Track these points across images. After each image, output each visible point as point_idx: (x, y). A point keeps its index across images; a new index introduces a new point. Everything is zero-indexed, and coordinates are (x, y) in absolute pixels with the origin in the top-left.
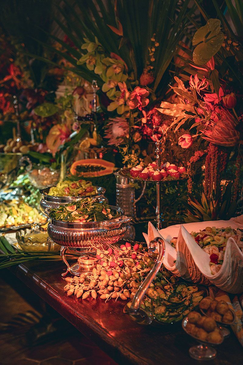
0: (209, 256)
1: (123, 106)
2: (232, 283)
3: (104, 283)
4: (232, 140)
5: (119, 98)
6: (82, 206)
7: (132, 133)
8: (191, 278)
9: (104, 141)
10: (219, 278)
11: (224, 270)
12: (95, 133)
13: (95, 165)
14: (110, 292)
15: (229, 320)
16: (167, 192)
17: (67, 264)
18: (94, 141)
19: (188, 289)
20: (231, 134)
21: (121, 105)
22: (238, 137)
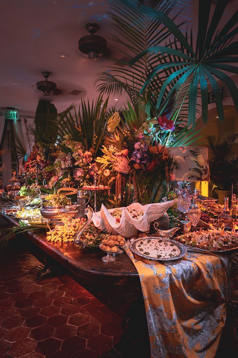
0: (116, 219)
1: (82, 163)
2: (126, 231)
3: (65, 234)
4: (127, 170)
5: (80, 159)
6: (57, 200)
7: (85, 175)
8: (107, 231)
9: (73, 179)
10: (119, 228)
11: (122, 223)
12: (69, 176)
13: (69, 190)
14: (68, 238)
15: (122, 244)
16: (100, 200)
17: (50, 229)
18: (68, 180)
19: (105, 235)
20: (127, 167)
21: (81, 163)
22: (130, 169)
